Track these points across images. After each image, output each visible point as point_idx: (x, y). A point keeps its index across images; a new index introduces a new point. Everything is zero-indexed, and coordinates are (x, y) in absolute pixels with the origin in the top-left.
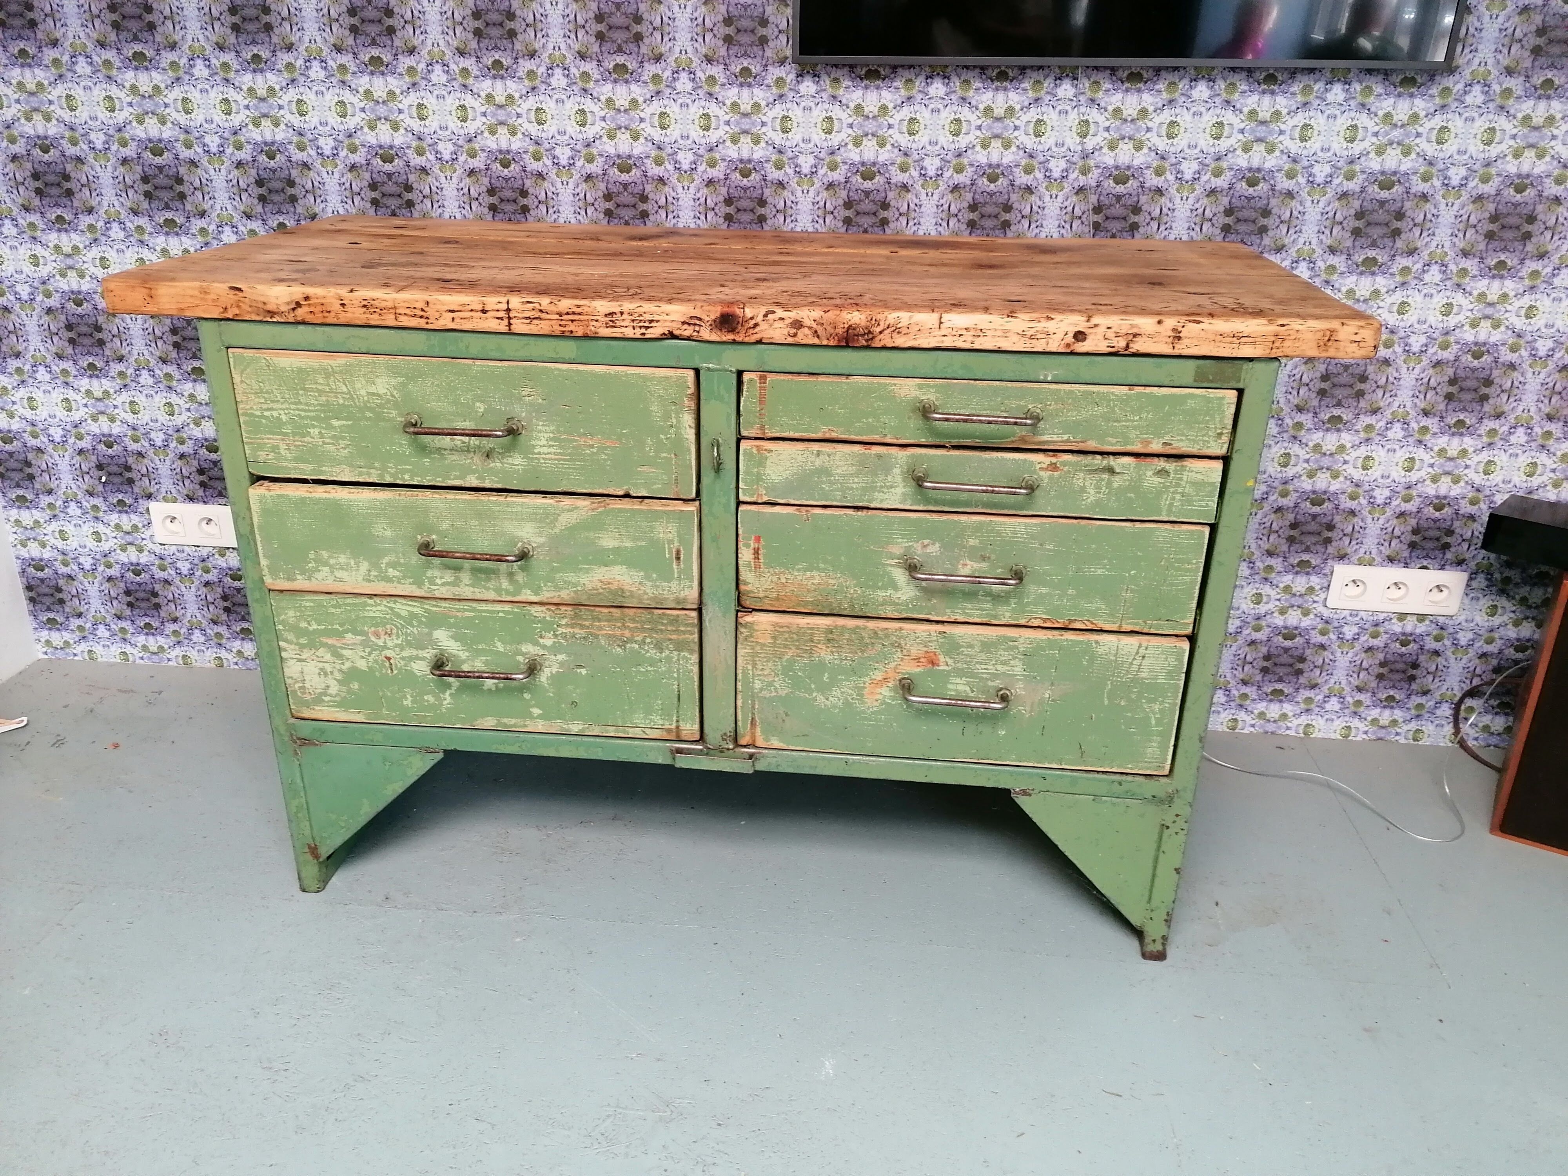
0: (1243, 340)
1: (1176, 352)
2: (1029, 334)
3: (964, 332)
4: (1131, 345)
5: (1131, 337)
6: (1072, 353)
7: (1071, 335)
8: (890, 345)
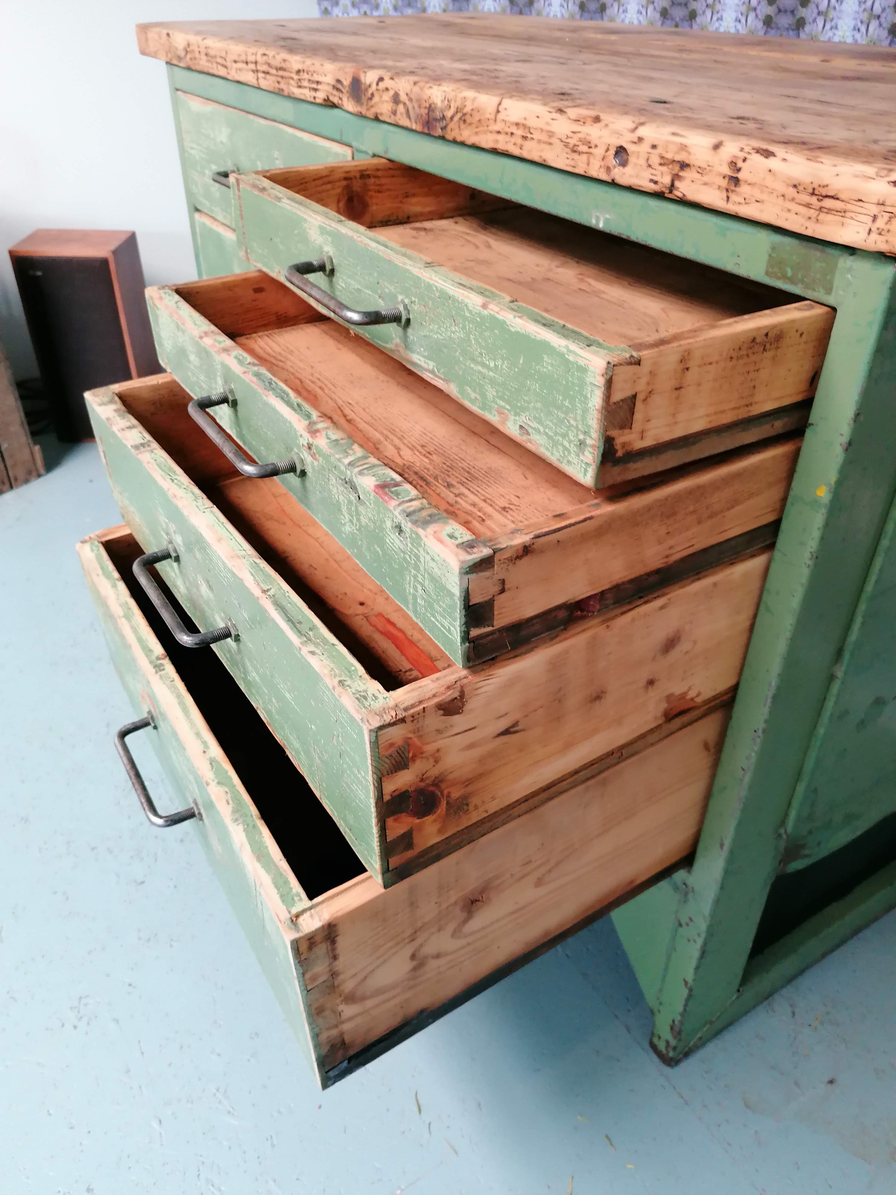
0: (828, 203)
1: (731, 208)
2: (572, 142)
3: (514, 129)
4: (677, 184)
5: (677, 168)
6: (613, 184)
7: (612, 152)
8: (459, 139)
